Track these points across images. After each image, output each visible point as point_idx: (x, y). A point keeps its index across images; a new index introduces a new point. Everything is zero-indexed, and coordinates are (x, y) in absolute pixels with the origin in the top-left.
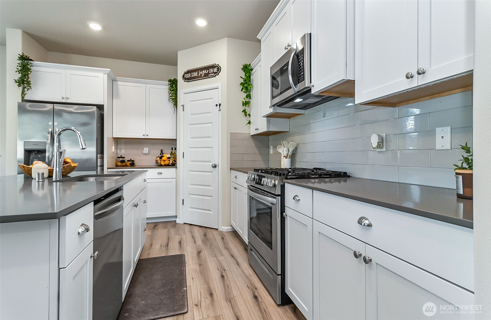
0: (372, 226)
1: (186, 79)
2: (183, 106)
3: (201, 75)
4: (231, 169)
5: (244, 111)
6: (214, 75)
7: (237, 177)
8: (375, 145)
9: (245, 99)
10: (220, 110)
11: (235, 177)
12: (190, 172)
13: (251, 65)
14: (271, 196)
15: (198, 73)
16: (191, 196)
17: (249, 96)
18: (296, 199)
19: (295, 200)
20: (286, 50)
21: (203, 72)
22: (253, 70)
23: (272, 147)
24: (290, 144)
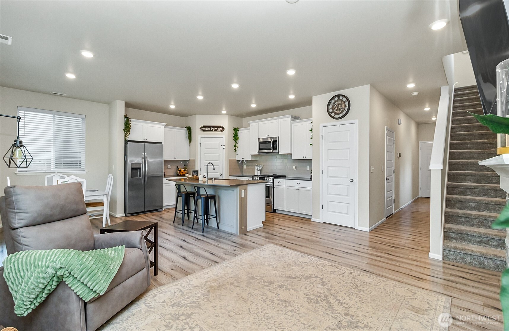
1: (202, 130)
2: (200, 144)
3: (212, 130)
4: (229, 176)
5: (235, 149)
8: (294, 168)
13: (238, 129)
15: (211, 129)
17: (236, 143)
18: (279, 183)
20: (267, 137)
21: (214, 129)
22: (239, 131)
23: (245, 166)
24: (260, 166)
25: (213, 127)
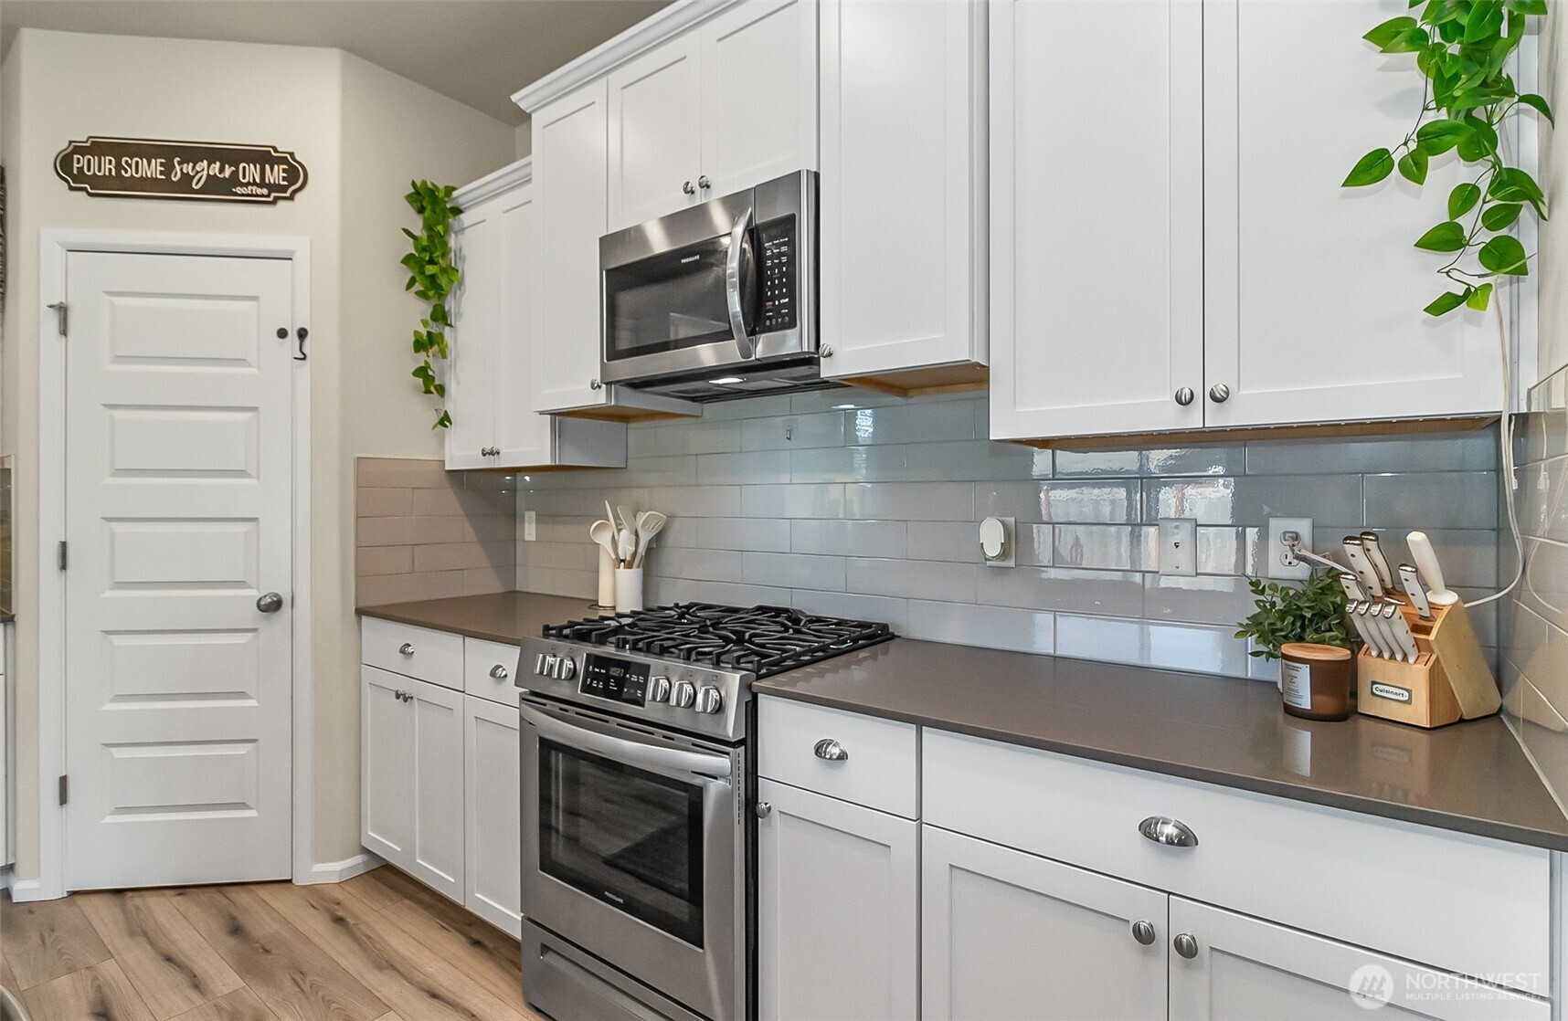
0: (1197, 844)
1: (80, 178)
2: (60, 310)
3: (187, 178)
4: (360, 612)
5: (422, 372)
6: (268, 196)
7: (410, 650)
8: (993, 548)
9: (425, 323)
10: (304, 359)
11: (402, 651)
12: (111, 637)
13: (455, 194)
14: (694, 745)
15: (168, 169)
16: (117, 756)
17: (440, 316)
18: (828, 756)
19: (824, 758)
21: (198, 168)
22: (462, 216)
23: (530, 516)
24: (642, 517)
25: (193, 153)
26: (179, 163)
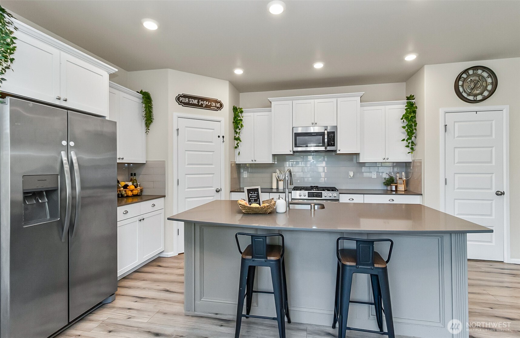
2: (177, 130)
3: (202, 104)
4: (231, 192)
6: (216, 109)
10: (224, 141)
17: (238, 133)
23: (246, 172)
25: (203, 99)
26: (201, 101)
